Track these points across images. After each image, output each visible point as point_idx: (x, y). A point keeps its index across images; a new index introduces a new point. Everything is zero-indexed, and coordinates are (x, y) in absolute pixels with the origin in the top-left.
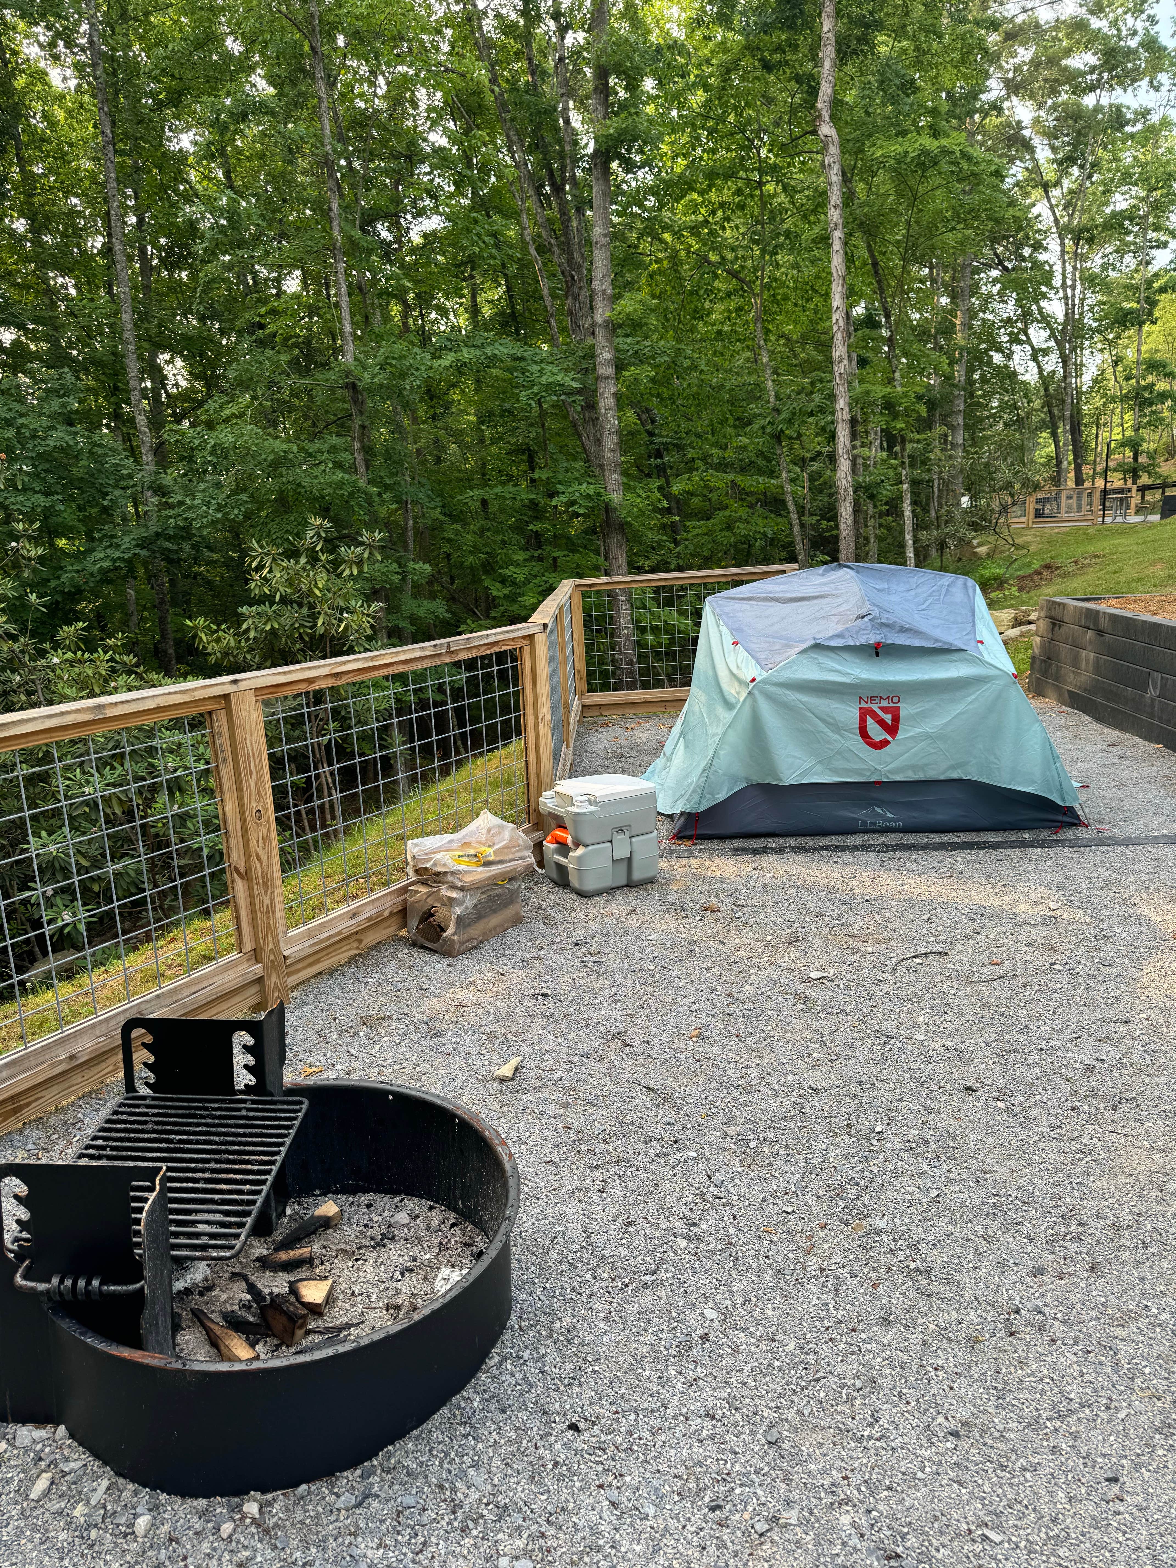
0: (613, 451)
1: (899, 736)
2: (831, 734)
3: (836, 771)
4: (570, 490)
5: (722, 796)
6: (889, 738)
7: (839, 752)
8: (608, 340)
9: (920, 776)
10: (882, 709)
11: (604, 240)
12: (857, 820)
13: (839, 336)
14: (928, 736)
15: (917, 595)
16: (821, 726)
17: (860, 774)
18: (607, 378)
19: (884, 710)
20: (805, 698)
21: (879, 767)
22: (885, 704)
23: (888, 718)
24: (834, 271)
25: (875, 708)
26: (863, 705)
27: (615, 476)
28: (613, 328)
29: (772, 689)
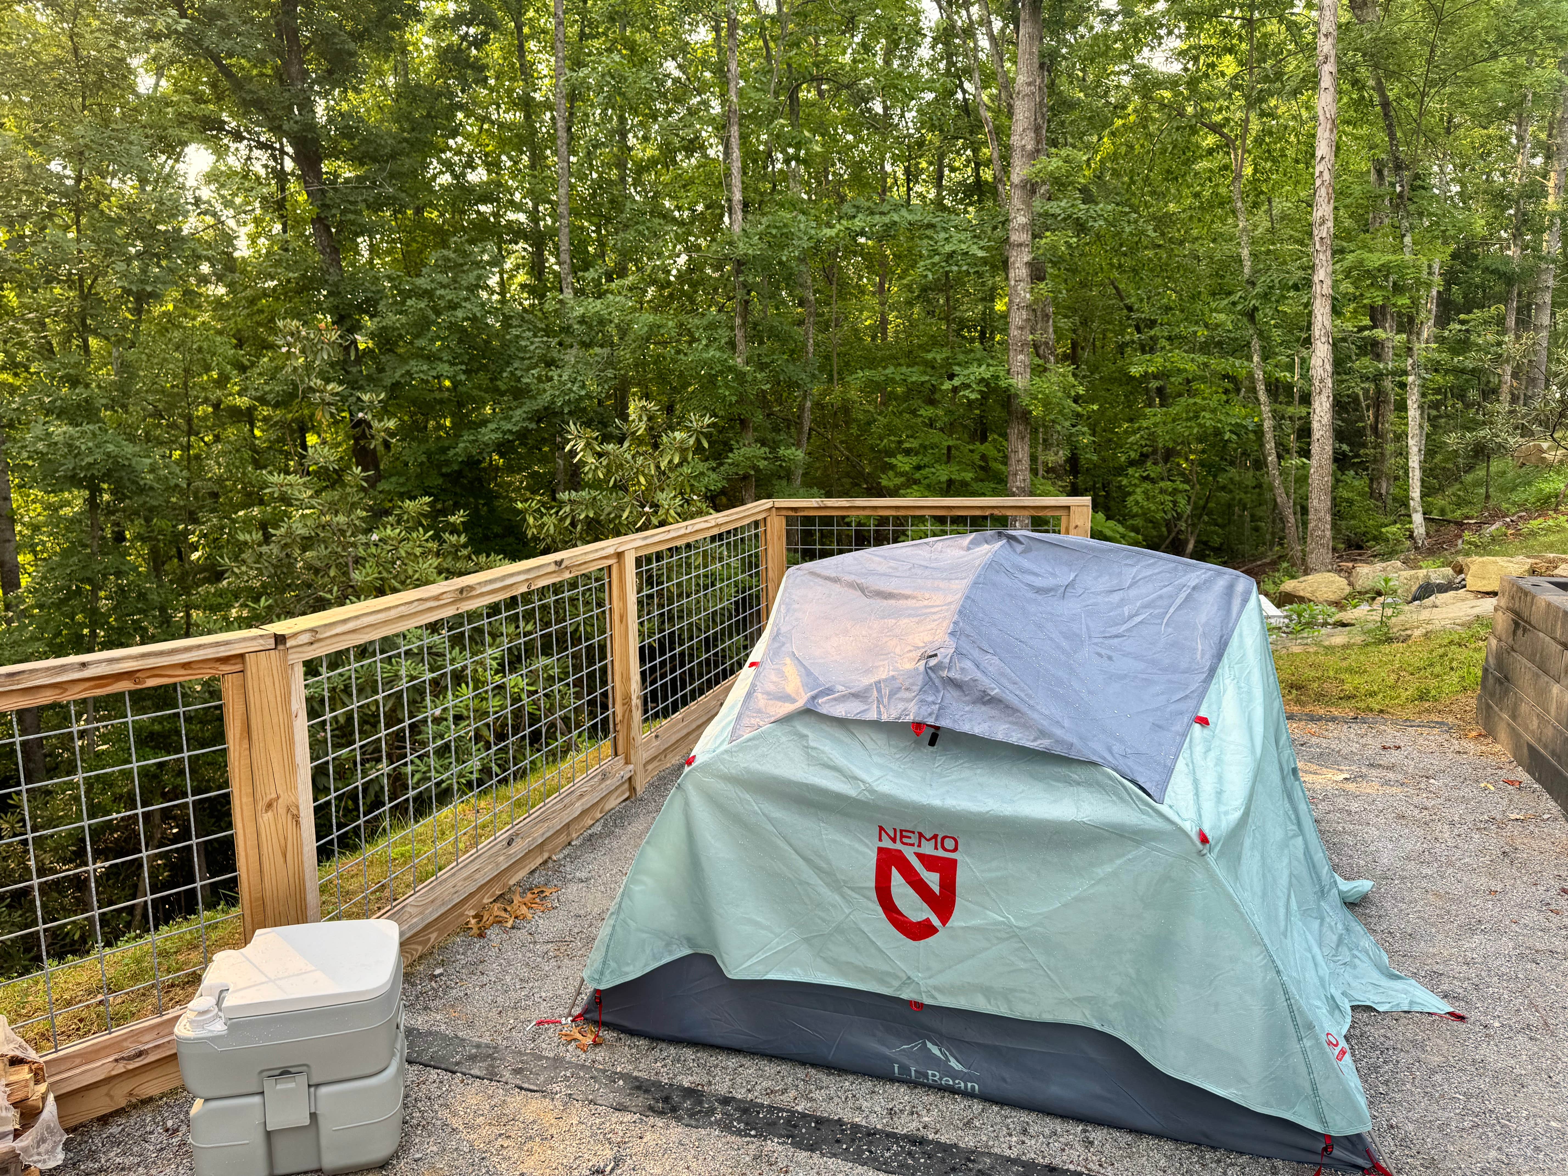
0: (1021, 328)
1: (956, 921)
2: (824, 890)
3: (836, 965)
4: (966, 372)
5: (633, 972)
6: (936, 921)
7: (839, 930)
8: (1024, 202)
9: (1001, 1009)
10: (920, 856)
11: (1027, 90)
12: (892, 1061)
13: (1323, 192)
14: (1011, 934)
15: (1122, 602)
16: (808, 874)
17: (882, 981)
18: (1020, 245)
19: (929, 862)
20: (777, 813)
21: (917, 976)
22: (928, 849)
23: (933, 879)
24: (1320, 113)
25: (909, 854)
26: (887, 844)
27: (1021, 357)
28: (1030, 188)
29: (720, 786)
